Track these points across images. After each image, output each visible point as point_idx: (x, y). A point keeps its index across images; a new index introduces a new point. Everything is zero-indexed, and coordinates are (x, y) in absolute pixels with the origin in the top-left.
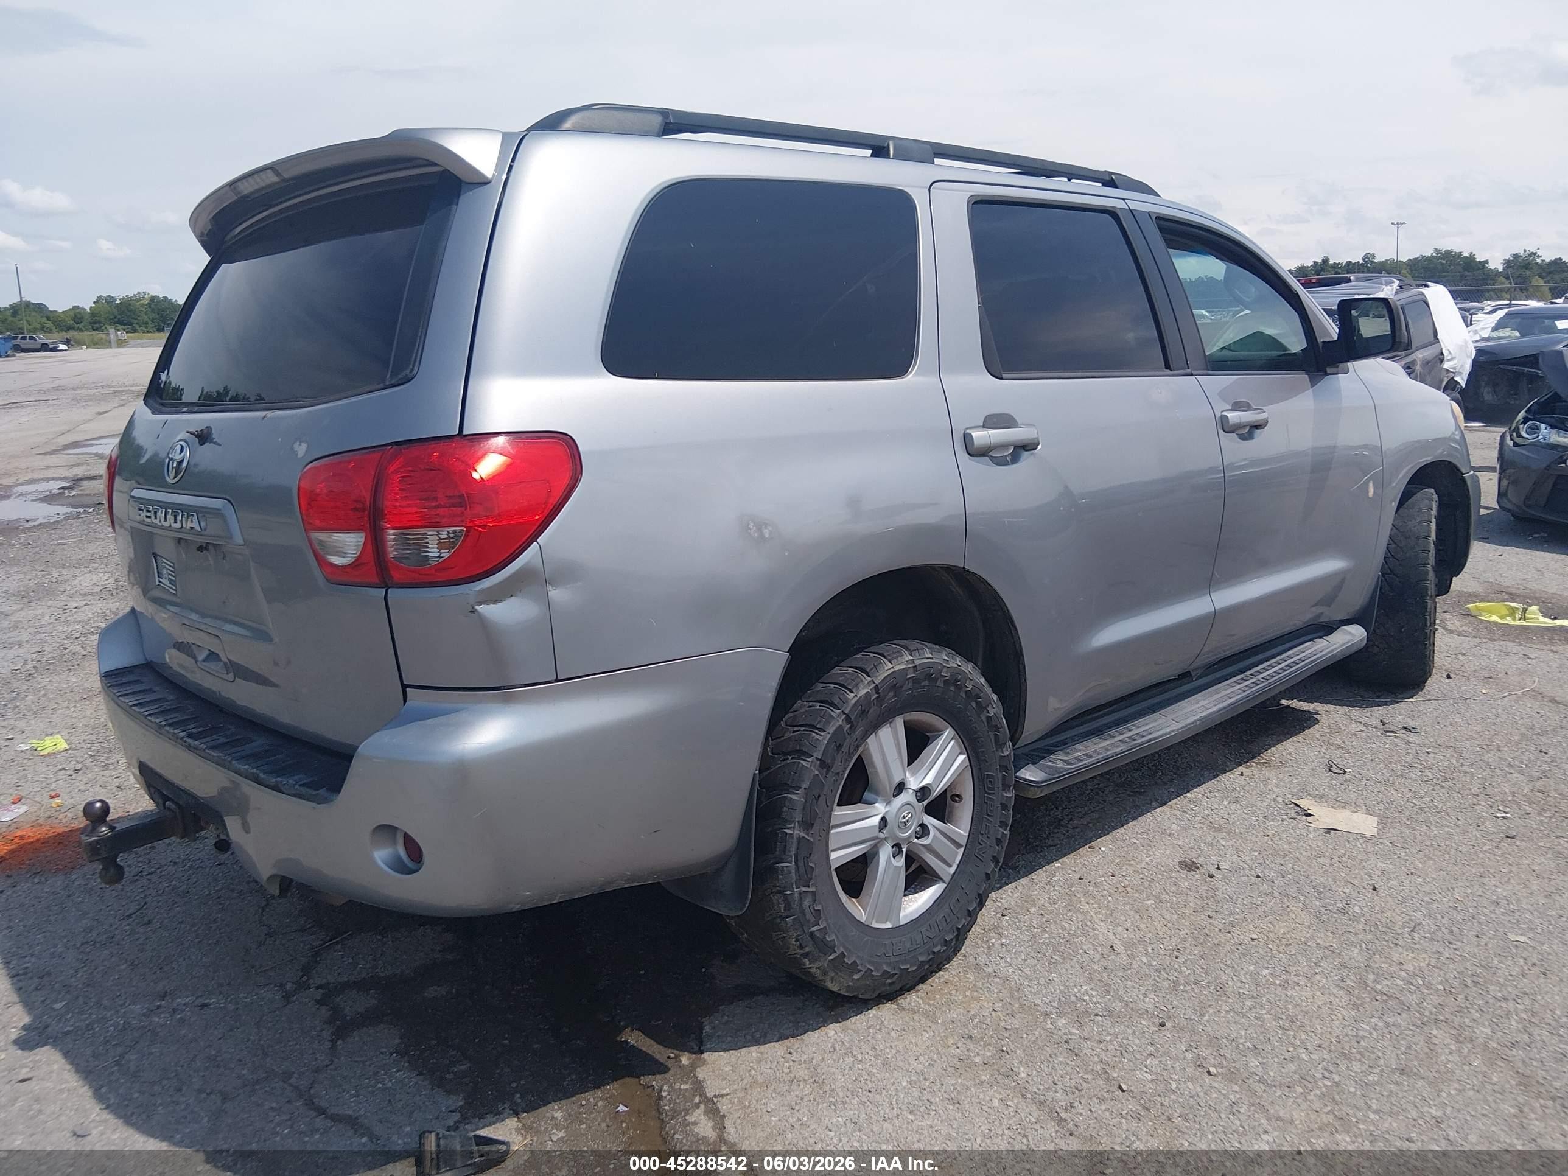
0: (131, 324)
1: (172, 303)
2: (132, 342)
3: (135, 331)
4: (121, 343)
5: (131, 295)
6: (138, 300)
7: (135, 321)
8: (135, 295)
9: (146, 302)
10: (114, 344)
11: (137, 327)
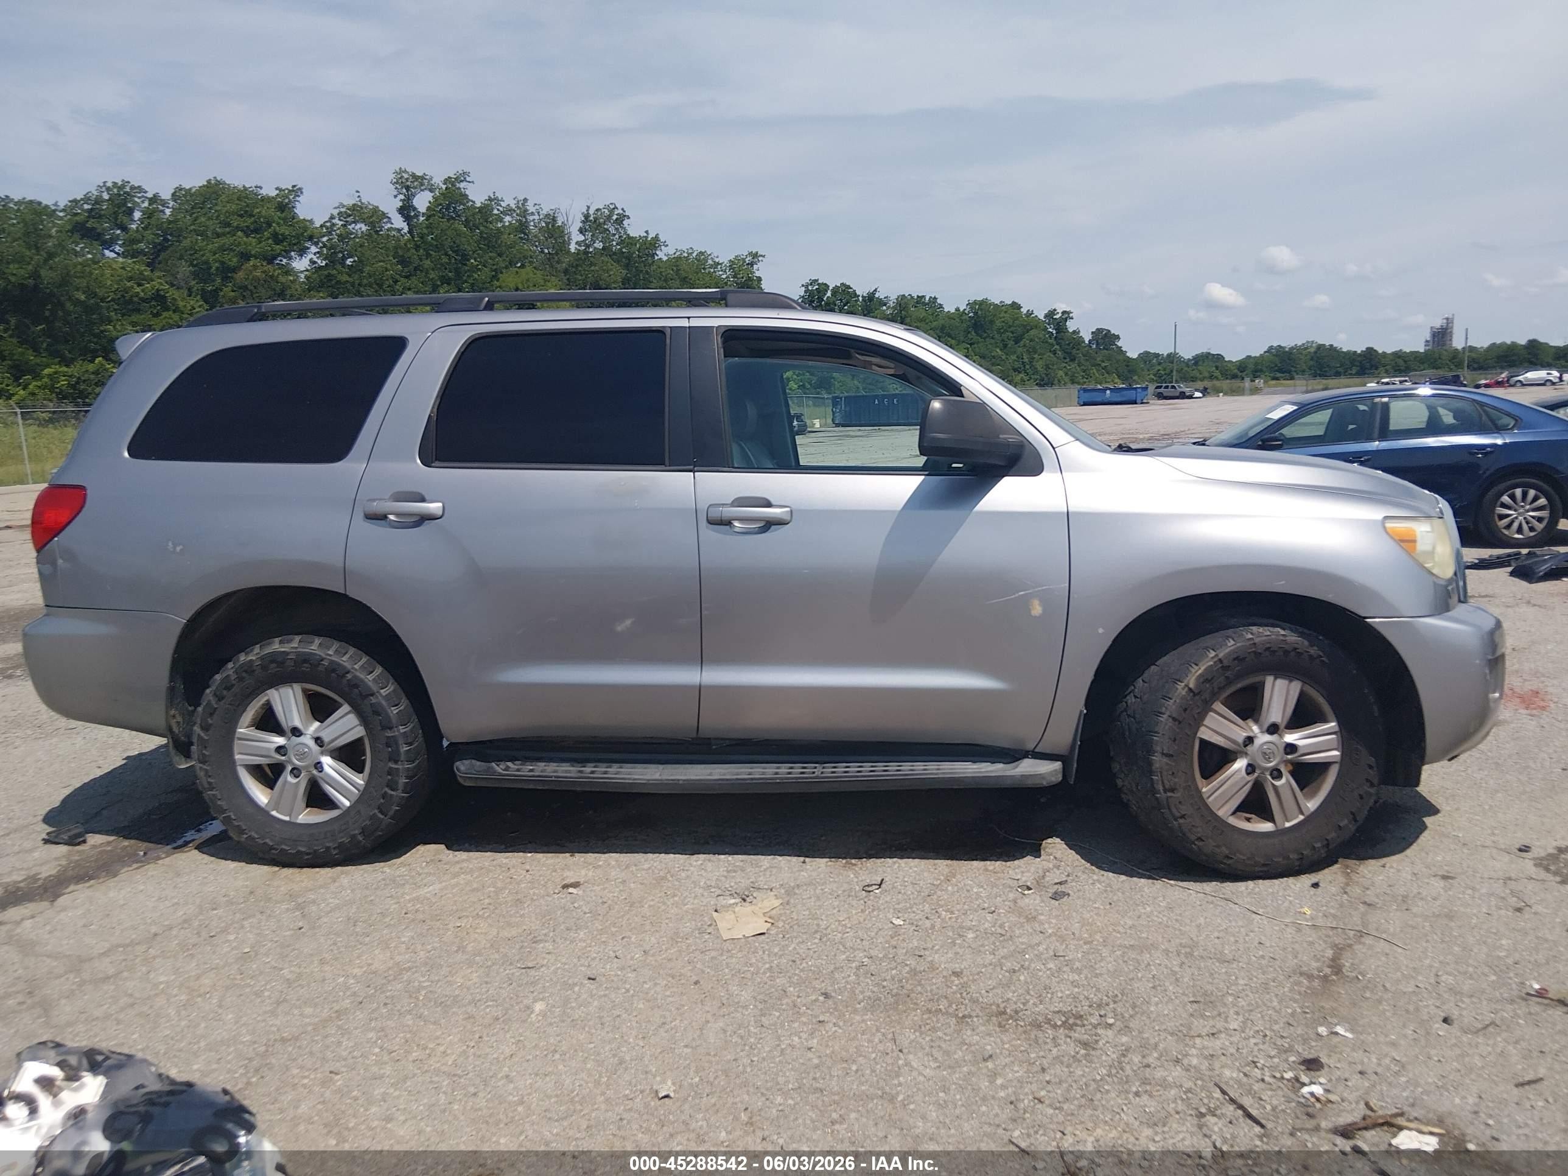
0: (1289, 372)
1: (1338, 351)
2: (1266, 390)
3: (1292, 378)
4: (1255, 391)
5: (1300, 344)
6: (1306, 349)
7: (1293, 369)
8: (1303, 344)
9: (1312, 350)
10: (1247, 392)
11: (1295, 374)
